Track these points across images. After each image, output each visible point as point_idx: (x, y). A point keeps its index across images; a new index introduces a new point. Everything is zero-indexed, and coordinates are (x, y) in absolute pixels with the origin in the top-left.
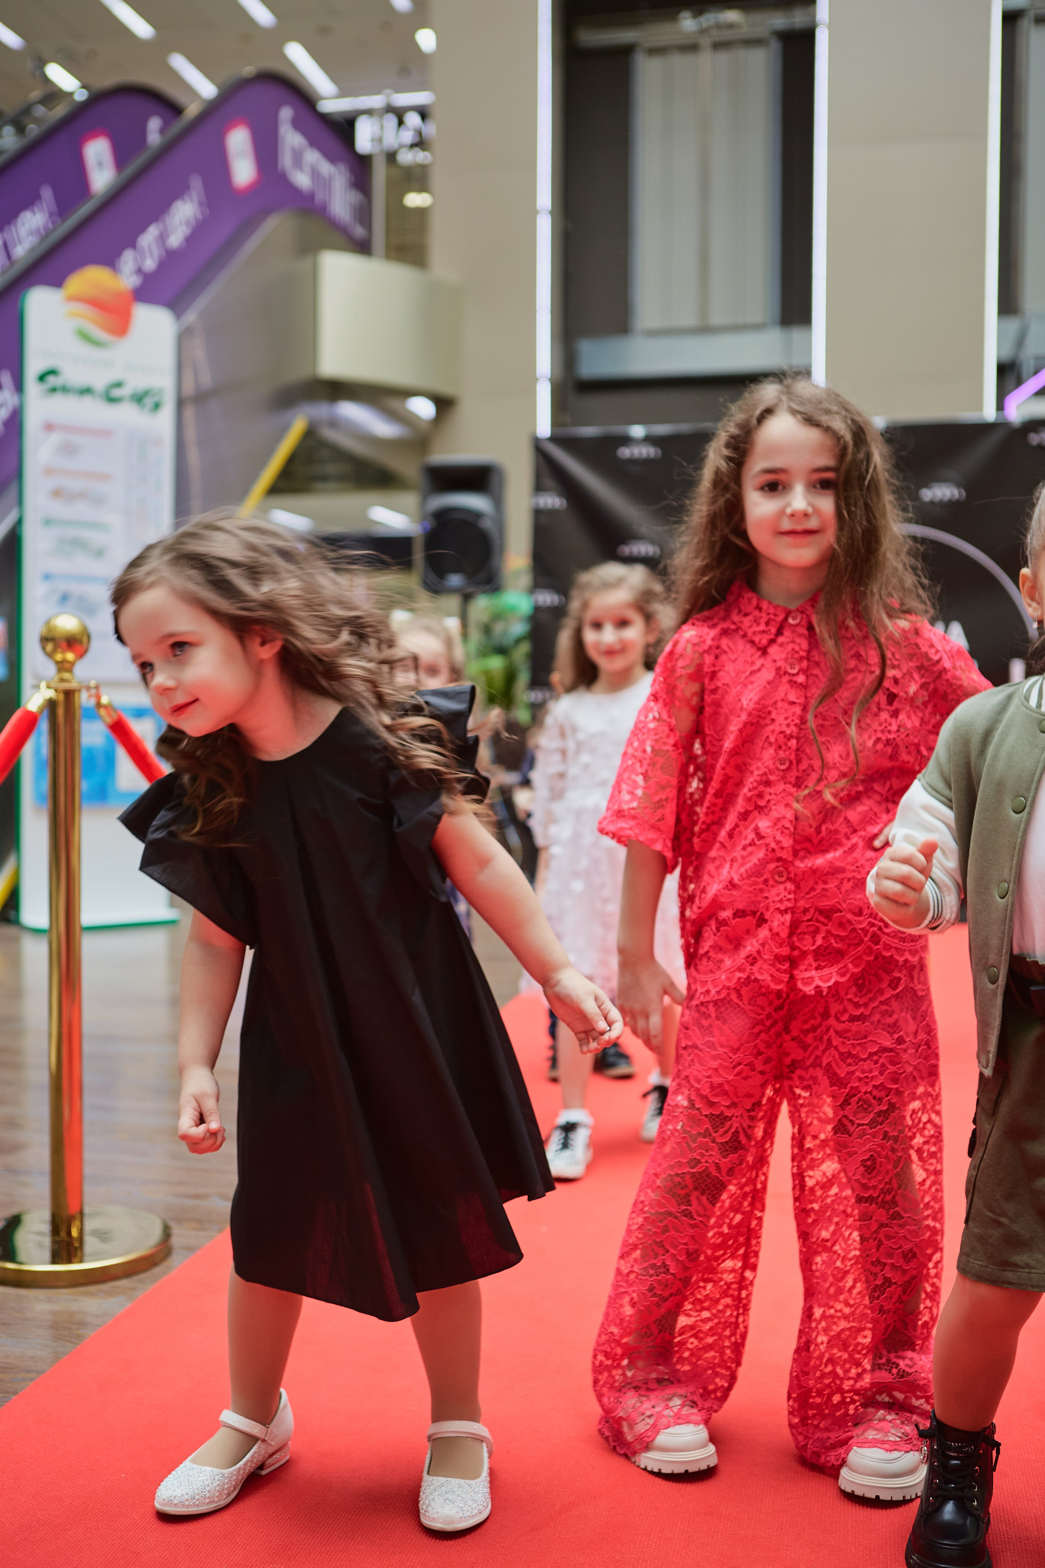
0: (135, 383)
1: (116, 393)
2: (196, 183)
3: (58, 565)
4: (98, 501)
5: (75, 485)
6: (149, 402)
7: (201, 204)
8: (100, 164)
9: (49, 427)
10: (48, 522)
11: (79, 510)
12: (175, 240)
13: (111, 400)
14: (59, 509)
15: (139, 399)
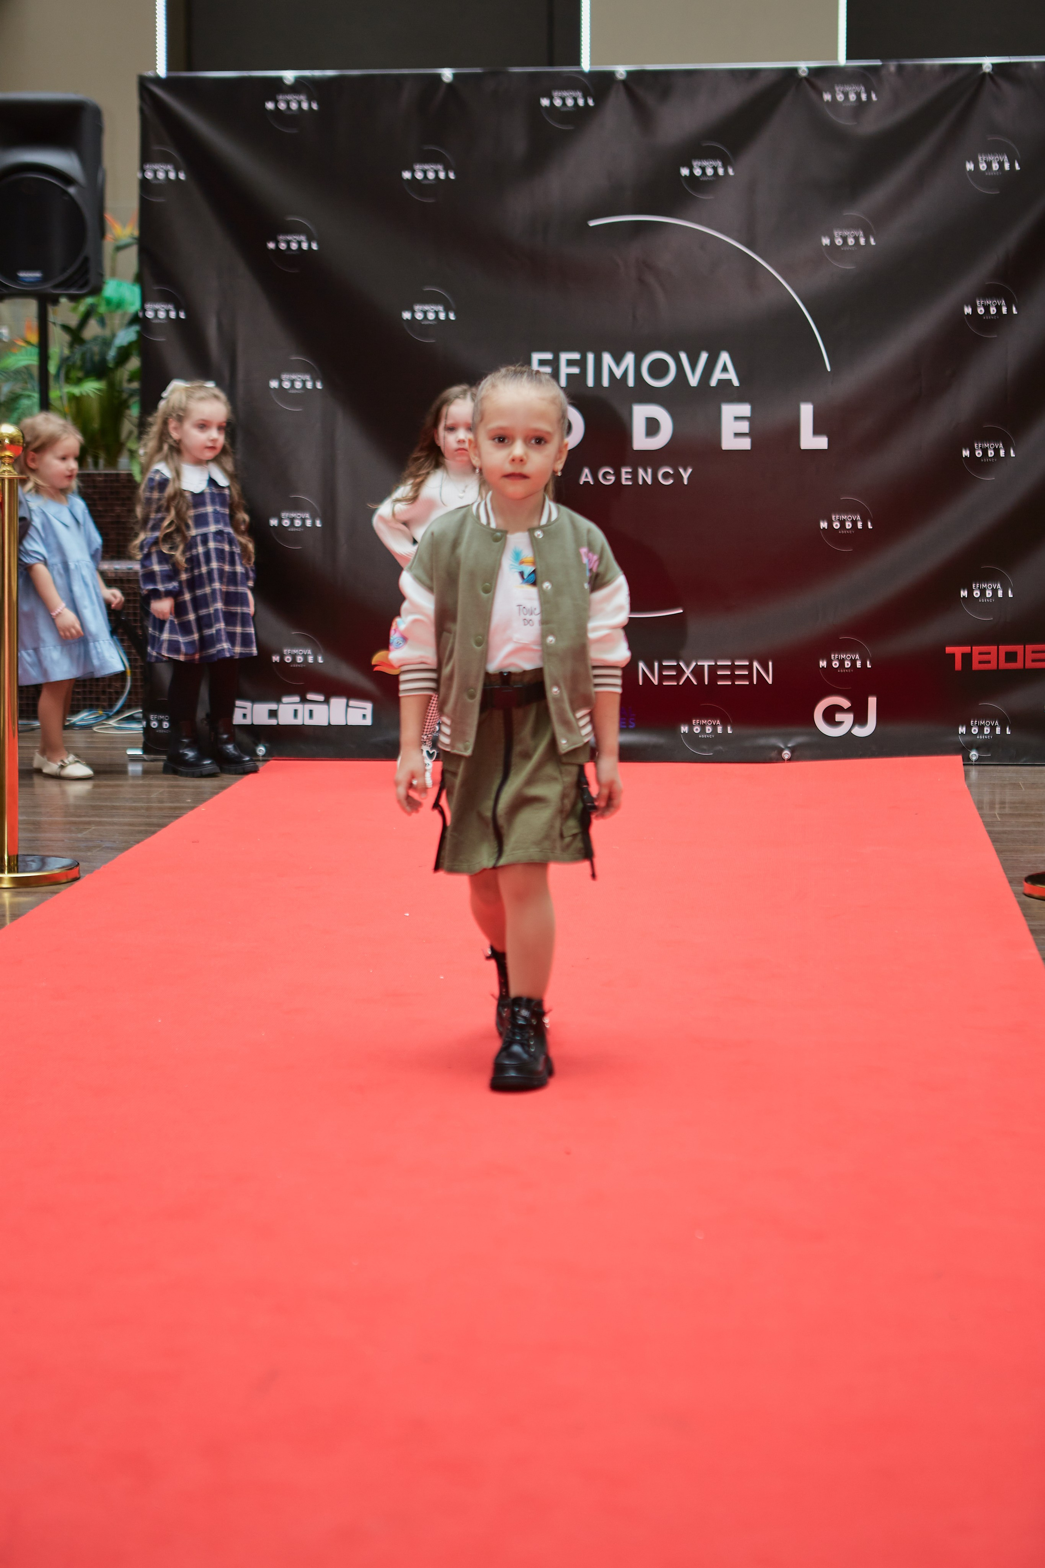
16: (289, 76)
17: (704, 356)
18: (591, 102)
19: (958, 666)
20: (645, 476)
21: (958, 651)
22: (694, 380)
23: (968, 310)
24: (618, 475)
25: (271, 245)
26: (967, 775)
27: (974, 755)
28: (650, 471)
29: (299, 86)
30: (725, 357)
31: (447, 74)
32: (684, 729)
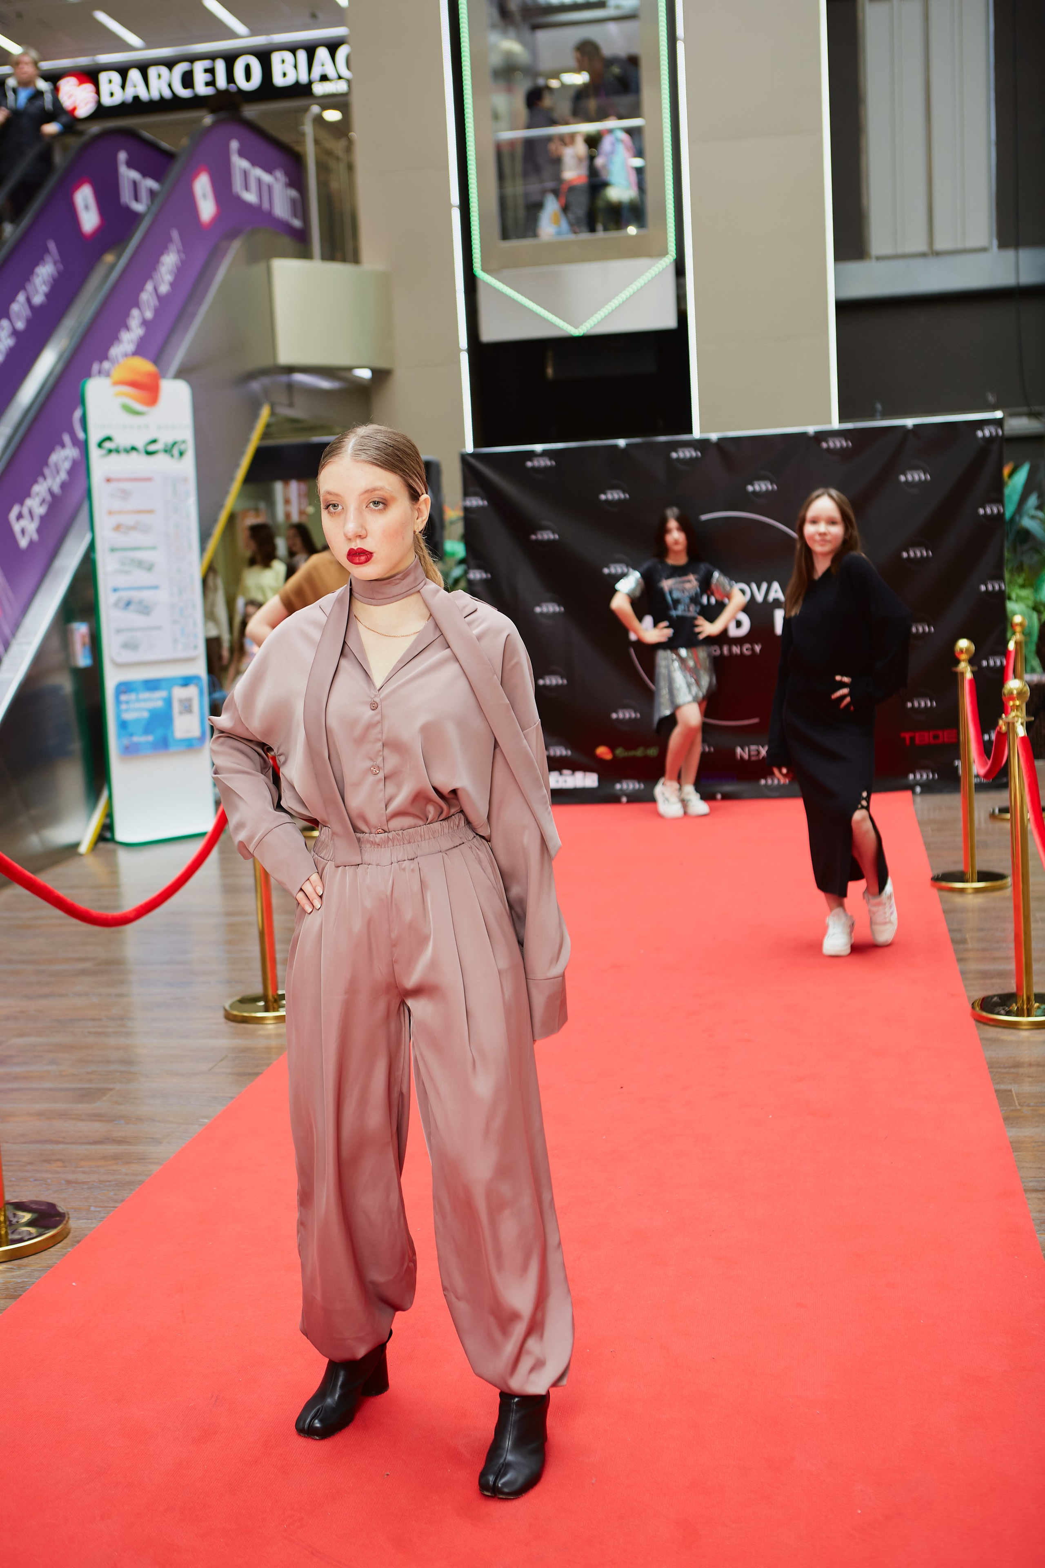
0: (166, 438)
1: (152, 448)
2: (175, 234)
3: (121, 581)
4: (145, 529)
5: (128, 520)
6: (176, 452)
7: (179, 251)
8: (87, 207)
9: (108, 480)
10: (113, 550)
11: (135, 538)
12: (164, 289)
13: (149, 453)
14: (121, 540)
15: (168, 450)
16: (538, 448)
17: (764, 586)
18: (699, 454)
19: (908, 741)
20: (736, 650)
21: (907, 736)
22: (760, 598)
23: (905, 555)
24: (721, 650)
25: (533, 537)
26: (914, 801)
27: (918, 789)
28: (739, 647)
29: (545, 453)
30: (776, 586)
31: (622, 443)
32: (763, 782)
